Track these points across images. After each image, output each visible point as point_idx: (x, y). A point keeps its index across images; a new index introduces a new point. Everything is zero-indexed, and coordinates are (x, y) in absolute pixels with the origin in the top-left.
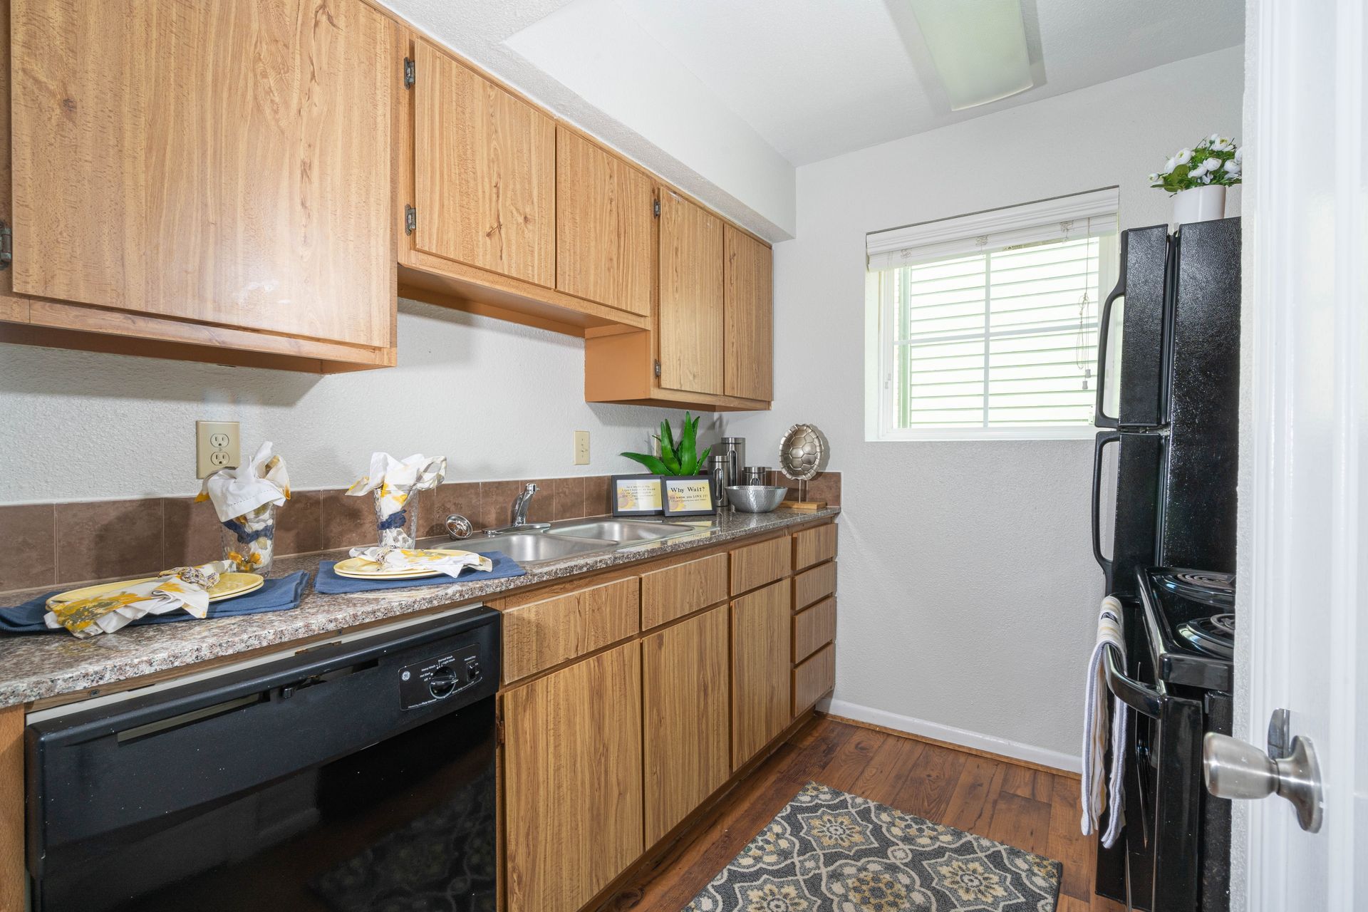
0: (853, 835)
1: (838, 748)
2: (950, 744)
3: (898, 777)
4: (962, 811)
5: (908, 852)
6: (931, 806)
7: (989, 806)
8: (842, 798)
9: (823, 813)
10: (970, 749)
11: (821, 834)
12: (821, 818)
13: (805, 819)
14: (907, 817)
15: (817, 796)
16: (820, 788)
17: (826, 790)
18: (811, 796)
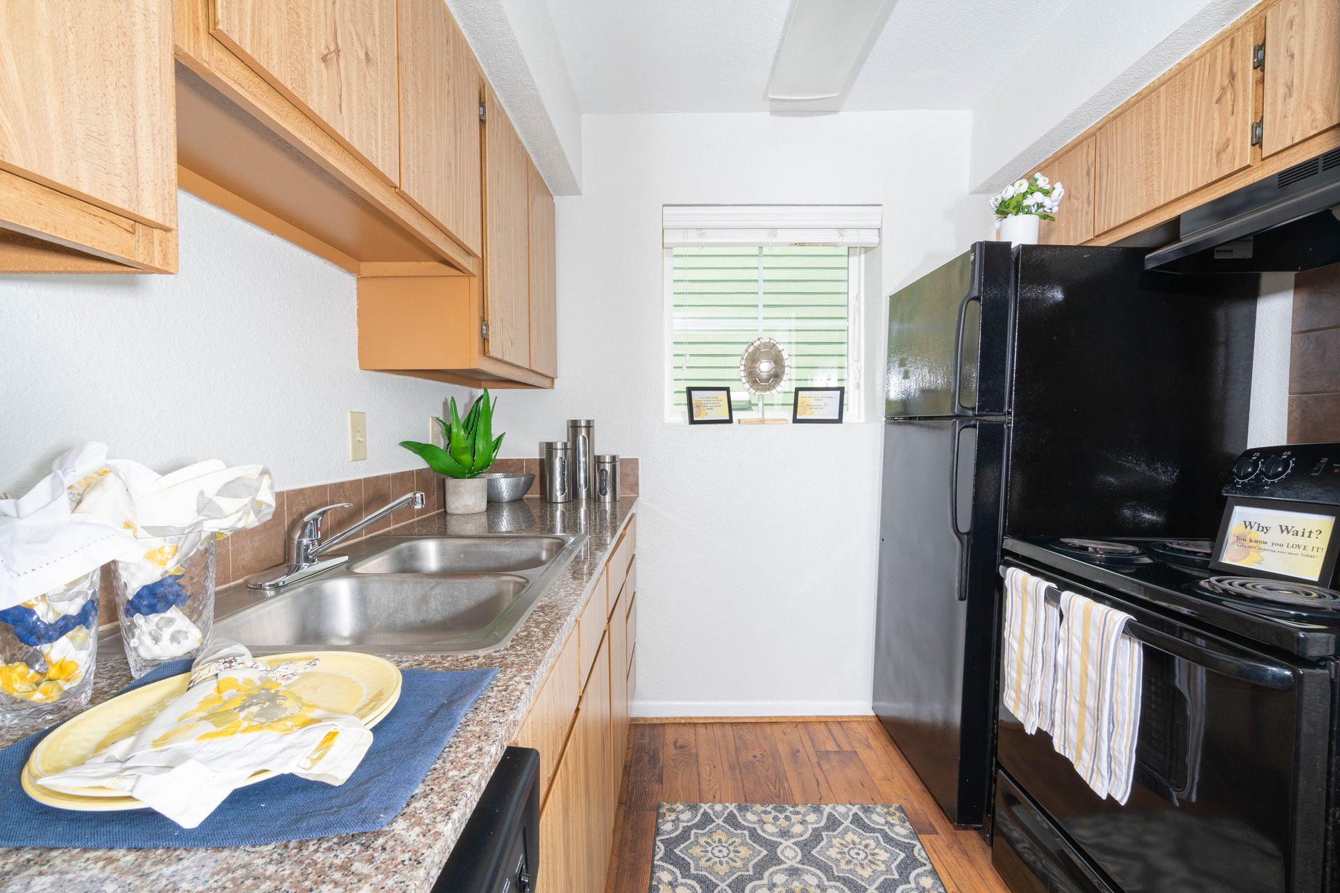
0: (738, 849)
1: (661, 755)
2: (753, 717)
3: (732, 767)
4: (803, 784)
5: (794, 847)
6: (777, 788)
7: (817, 770)
8: (701, 811)
9: (696, 836)
10: (770, 717)
11: (710, 863)
12: (697, 843)
13: (685, 852)
14: (769, 809)
15: (678, 819)
16: (674, 807)
17: (681, 807)
18: (673, 821)
